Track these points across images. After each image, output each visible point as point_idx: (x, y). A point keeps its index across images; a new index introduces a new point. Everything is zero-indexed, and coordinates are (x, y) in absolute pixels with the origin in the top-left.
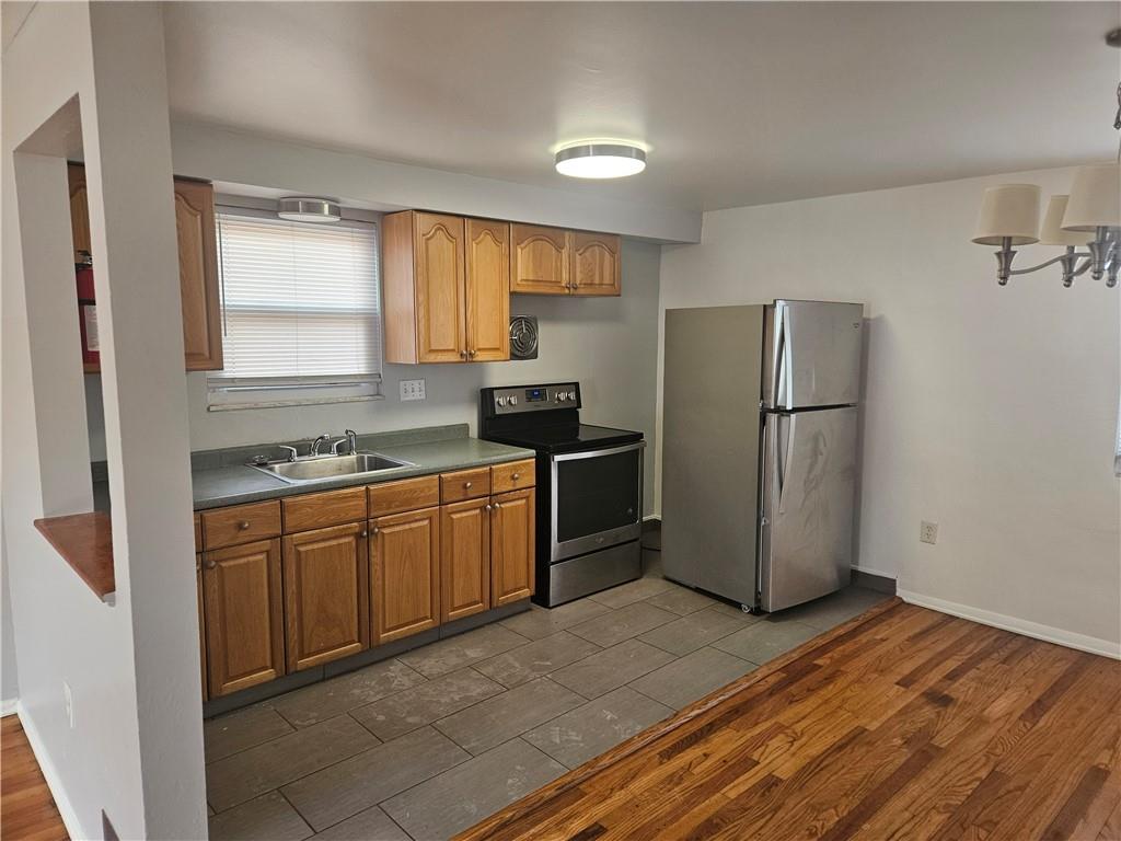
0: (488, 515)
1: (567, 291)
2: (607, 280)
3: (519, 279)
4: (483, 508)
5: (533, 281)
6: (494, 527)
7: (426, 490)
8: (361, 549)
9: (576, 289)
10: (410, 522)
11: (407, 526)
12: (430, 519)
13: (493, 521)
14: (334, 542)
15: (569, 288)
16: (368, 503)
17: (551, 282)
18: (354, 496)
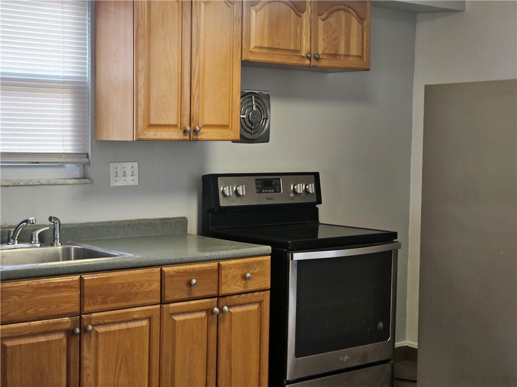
0: (215, 319)
1: (307, 62)
2: (354, 51)
3: (252, 46)
4: (210, 312)
5: (268, 48)
6: (221, 334)
7: (147, 285)
8: (72, 348)
9: (317, 59)
10: (126, 321)
11: (124, 326)
12: (150, 319)
13: (221, 327)
14: (42, 339)
15: (310, 59)
16: (81, 296)
17: (289, 50)
18: (67, 286)
